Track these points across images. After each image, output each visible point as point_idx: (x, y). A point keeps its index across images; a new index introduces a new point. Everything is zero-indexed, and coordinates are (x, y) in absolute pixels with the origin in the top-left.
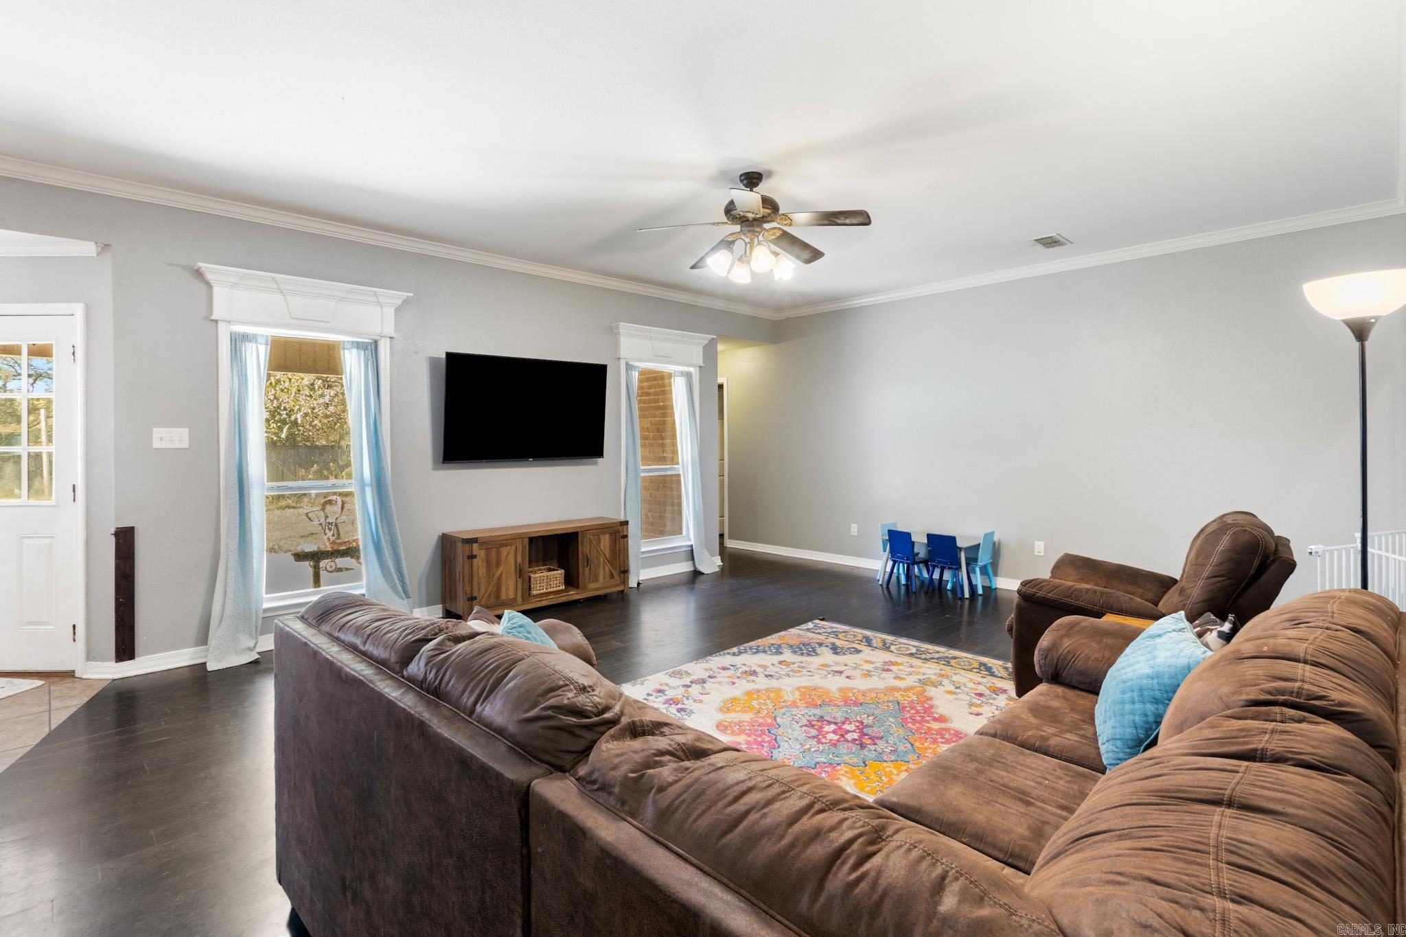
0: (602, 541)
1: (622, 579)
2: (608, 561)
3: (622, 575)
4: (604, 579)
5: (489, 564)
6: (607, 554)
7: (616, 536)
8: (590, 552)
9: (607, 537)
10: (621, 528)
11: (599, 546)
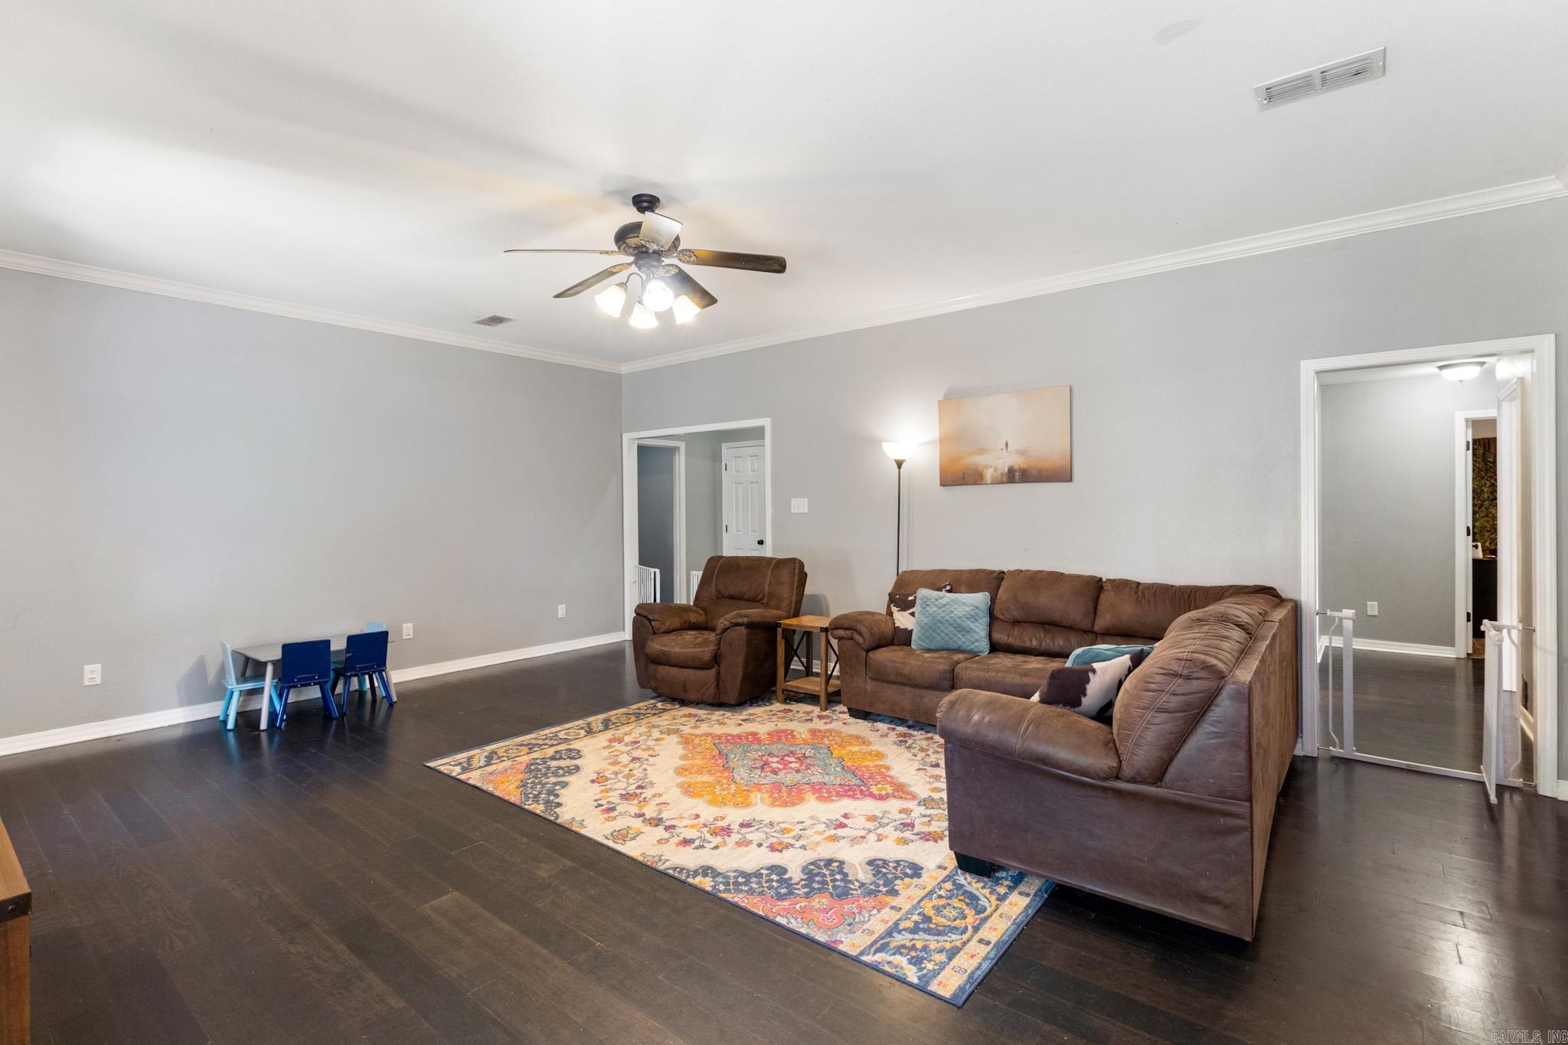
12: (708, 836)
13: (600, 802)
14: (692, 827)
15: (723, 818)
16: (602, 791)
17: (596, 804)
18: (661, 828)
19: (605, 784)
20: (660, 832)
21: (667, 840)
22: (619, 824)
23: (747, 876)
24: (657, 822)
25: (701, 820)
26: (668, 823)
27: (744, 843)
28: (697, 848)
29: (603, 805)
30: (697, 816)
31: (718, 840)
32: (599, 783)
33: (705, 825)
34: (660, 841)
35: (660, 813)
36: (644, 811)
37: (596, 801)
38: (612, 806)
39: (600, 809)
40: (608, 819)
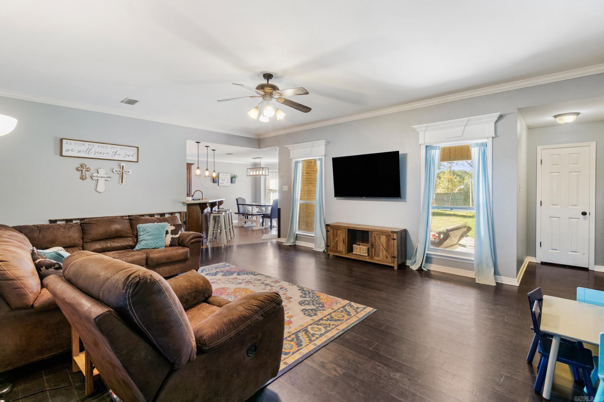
0: (381, 238)
1: (393, 261)
2: (385, 249)
3: (393, 258)
4: (383, 257)
5: (333, 235)
6: (384, 245)
7: (389, 238)
8: (375, 241)
9: (384, 237)
10: (392, 234)
11: (380, 240)
12: (252, 281)
13: (285, 290)
14: (256, 283)
15: (246, 285)
16: (286, 294)
17: (287, 290)
18: (265, 283)
19: (286, 297)
20: (266, 282)
21: (264, 280)
22: (278, 284)
23: (247, 274)
24: (266, 285)
25: (253, 285)
26: (263, 284)
27: (243, 280)
28: (256, 279)
29: (285, 289)
30: (254, 286)
31: (251, 280)
32: (288, 297)
33: (252, 283)
34: (266, 280)
35: (265, 287)
36: (271, 288)
37: (287, 291)
38: (281, 289)
39: (285, 288)
40: (282, 286)
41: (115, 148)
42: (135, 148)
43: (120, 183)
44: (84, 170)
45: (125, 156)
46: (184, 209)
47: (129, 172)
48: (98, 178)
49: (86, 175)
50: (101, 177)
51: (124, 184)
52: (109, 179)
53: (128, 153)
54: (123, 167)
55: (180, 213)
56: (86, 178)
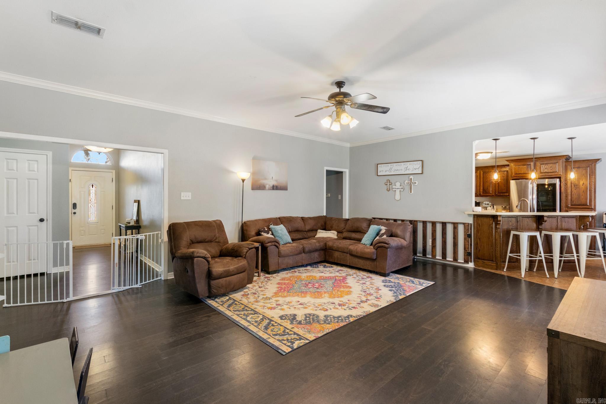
41: (406, 165)
42: (420, 161)
43: (410, 192)
44: (388, 184)
45: (413, 170)
46: (470, 221)
47: (415, 183)
48: (396, 189)
49: (389, 188)
50: (398, 189)
51: (413, 194)
52: (402, 190)
53: (416, 167)
54: (411, 179)
55: (464, 224)
56: (390, 190)
